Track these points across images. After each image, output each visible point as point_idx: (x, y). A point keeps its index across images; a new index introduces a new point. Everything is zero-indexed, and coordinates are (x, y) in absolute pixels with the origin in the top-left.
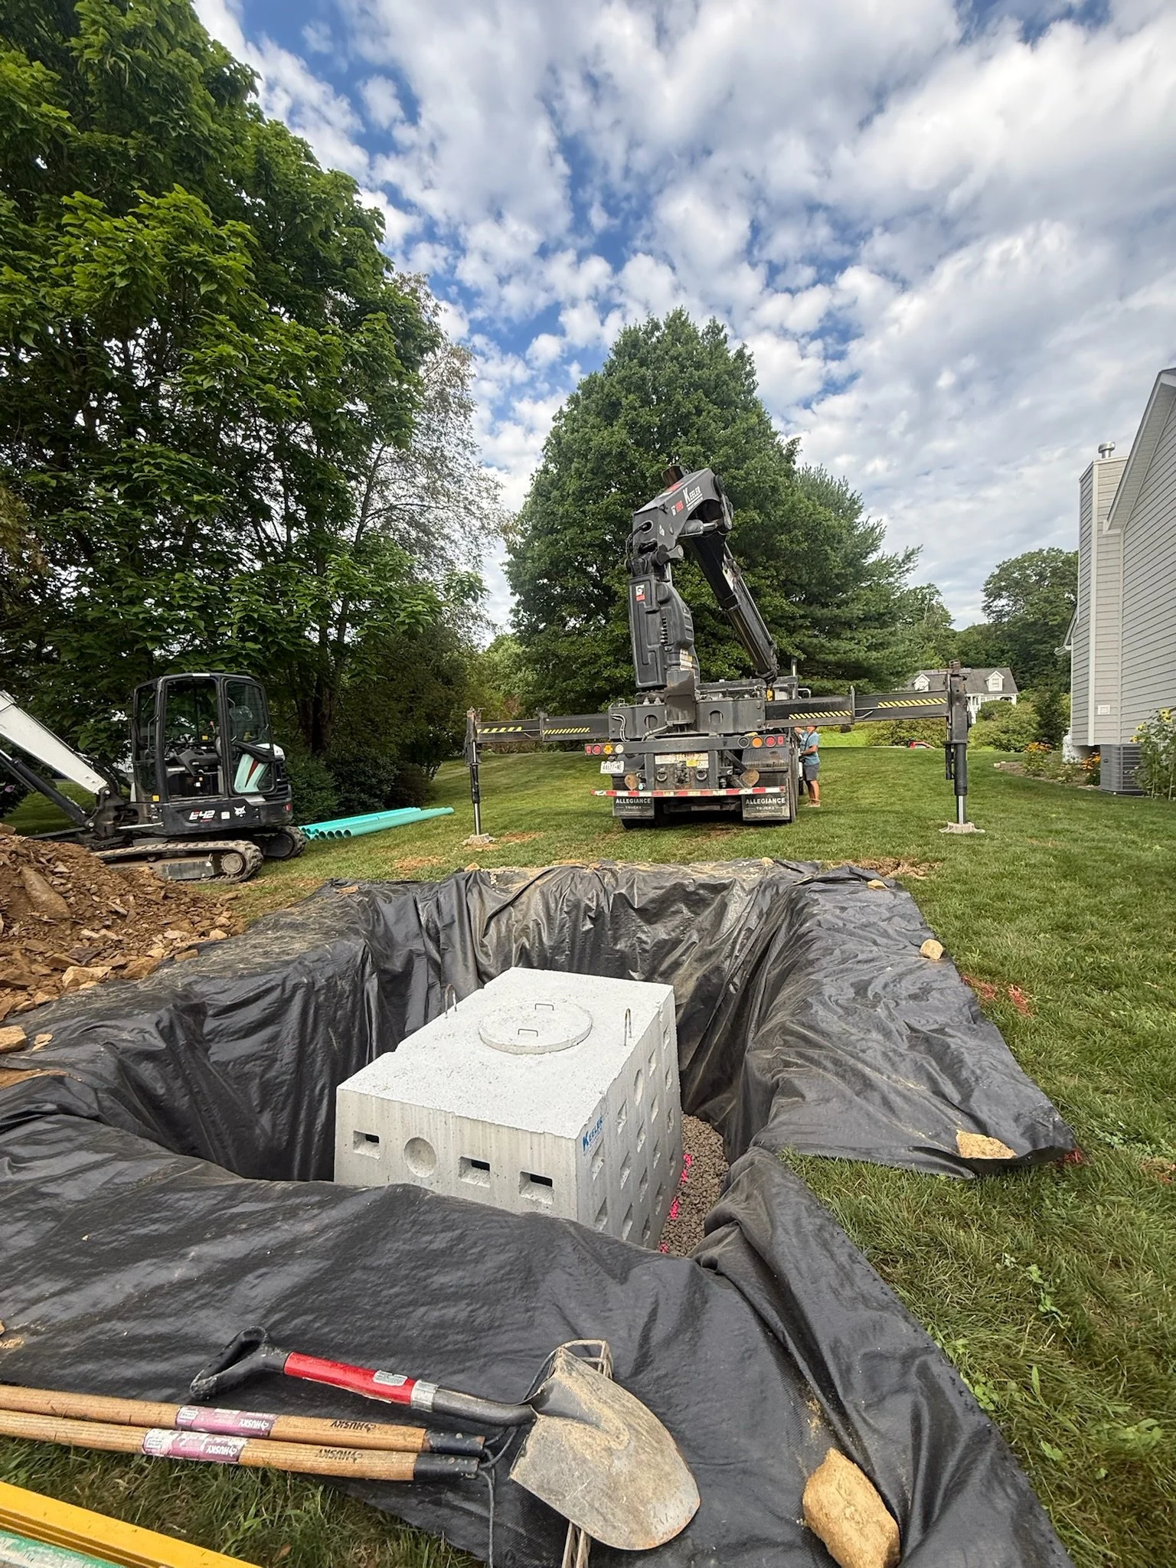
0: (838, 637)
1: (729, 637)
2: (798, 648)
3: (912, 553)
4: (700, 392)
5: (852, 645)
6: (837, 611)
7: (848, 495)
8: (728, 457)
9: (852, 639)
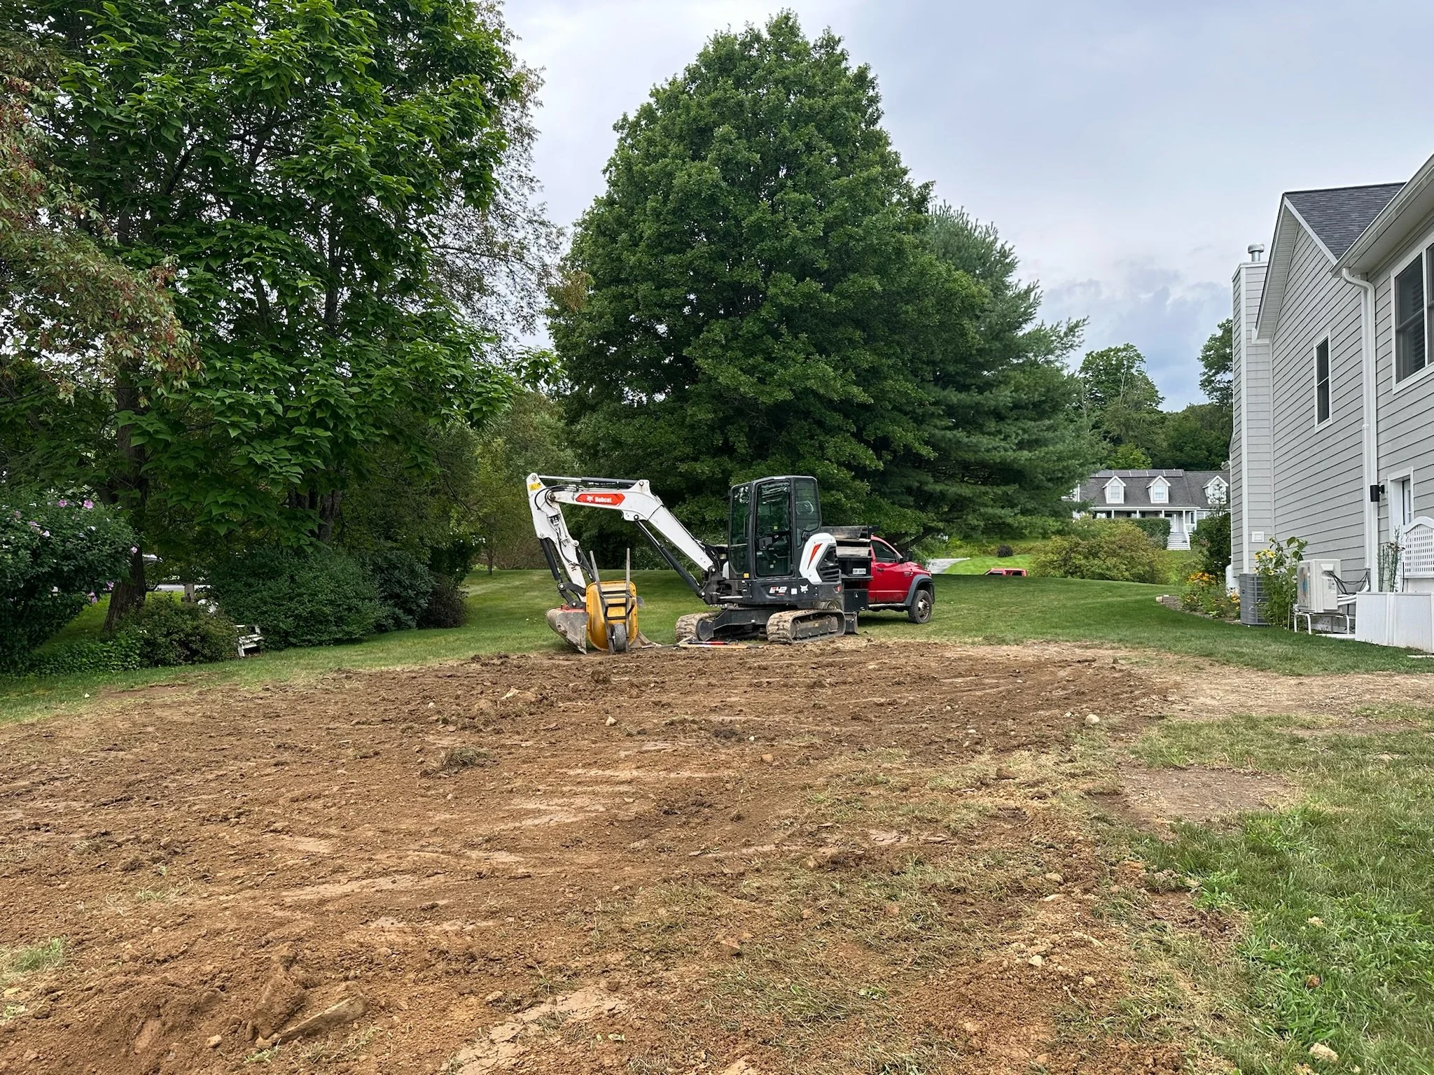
0: (981, 429)
1: (840, 428)
2: (927, 443)
3: (1077, 326)
4: (811, 127)
5: (997, 442)
6: (979, 398)
7: (998, 245)
8: (844, 210)
9: (1000, 432)
